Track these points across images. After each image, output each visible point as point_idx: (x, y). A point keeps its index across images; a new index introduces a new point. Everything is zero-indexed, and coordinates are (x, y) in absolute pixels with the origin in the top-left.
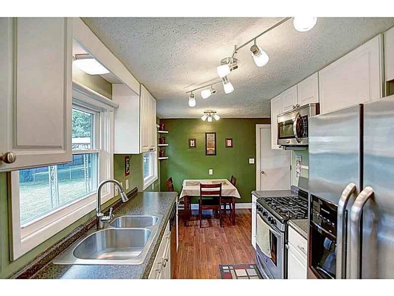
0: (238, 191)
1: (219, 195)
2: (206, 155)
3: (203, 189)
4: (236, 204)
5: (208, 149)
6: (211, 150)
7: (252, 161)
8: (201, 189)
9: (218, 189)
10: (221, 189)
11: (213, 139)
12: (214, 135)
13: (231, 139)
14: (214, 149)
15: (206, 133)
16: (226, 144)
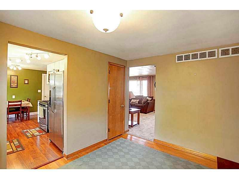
0: (32, 104)
1: (20, 106)
2: (11, 87)
3: (10, 104)
4: (30, 113)
5: (12, 84)
6: (14, 85)
7: (39, 91)
8: (8, 104)
9: (20, 103)
10: (21, 103)
11: (15, 79)
12: (17, 77)
13: (28, 80)
14: (16, 84)
15: (11, 76)
16: (25, 82)
